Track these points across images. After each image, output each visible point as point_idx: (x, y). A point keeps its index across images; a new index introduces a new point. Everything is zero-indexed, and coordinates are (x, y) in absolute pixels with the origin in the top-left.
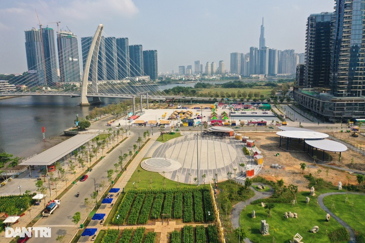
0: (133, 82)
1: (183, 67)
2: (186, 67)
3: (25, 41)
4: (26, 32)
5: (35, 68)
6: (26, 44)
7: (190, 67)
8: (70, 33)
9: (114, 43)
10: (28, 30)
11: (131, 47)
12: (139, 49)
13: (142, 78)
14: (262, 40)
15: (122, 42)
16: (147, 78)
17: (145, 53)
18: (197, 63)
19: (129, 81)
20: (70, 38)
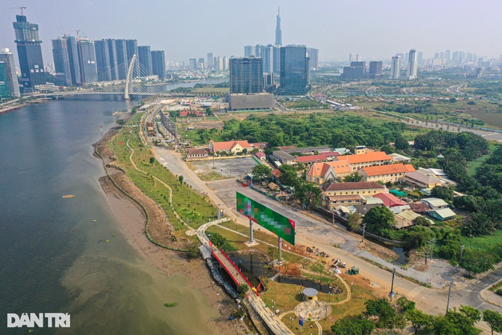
0: (144, 81)
1: (195, 60)
2: (197, 60)
3: (52, 48)
4: (53, 41)
5: (62, 71)
6: (53, 50)
7: (202, 60)
8: (88, 39)
9: (124, 44)
10: (55, 39)
11: (139, 48)
12: (147, 49)
13: (152, 77)
14: (278, 33)
15: (131, 44)
16: (155, 77)
17: (153, 53)
18: (210, 55)
19: (140, 81)
20: (88, 44)
